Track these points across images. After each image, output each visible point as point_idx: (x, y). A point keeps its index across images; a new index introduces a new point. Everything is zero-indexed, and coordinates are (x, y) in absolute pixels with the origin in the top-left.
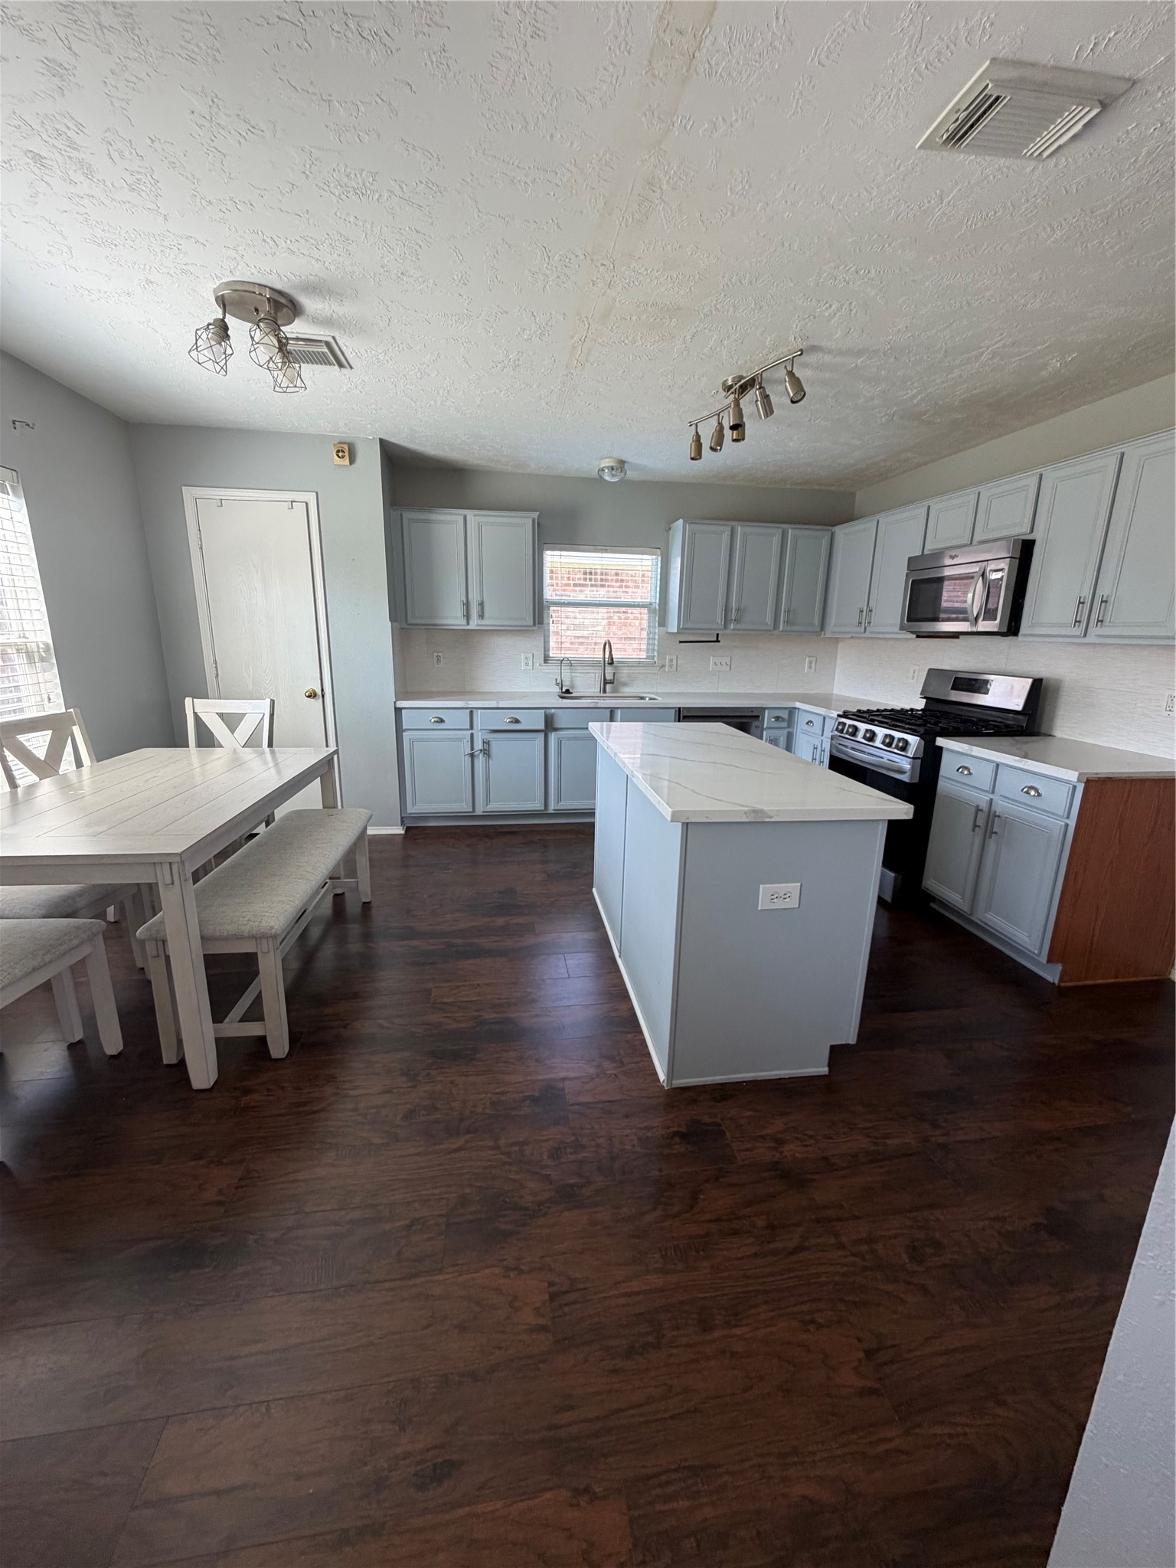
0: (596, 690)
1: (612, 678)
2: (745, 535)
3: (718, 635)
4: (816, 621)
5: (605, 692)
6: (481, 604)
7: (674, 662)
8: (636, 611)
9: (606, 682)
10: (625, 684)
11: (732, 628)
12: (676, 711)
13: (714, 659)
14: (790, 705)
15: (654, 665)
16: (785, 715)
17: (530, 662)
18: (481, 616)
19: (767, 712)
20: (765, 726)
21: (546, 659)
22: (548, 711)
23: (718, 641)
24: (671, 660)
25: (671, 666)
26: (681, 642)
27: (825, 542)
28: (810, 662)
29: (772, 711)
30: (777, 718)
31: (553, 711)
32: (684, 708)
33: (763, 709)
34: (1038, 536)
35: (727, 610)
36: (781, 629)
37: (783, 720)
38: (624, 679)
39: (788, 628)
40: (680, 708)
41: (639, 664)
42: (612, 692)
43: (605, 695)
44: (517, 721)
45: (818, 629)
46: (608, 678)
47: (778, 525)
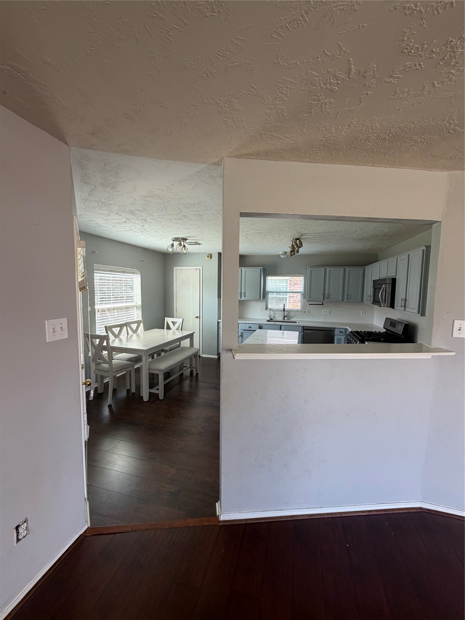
0: (281, 319)
1: (286, 315)
2: (330, 271)
3: (323, 302)
4: (360, 298)
5: (284, 319)
6: (245, 293)
7: (309, 311)
8: (295, 295)
9: (284, 317)
10: (292, 317)
11: (326, 300)
12: (302, 327)
13: (323, 310)
14: (345, 327)
15: (303, 311)
16: (343, 331)
17: (261, 309)
18: (245, 296)
19: (336, 329)
20: (336, 334)
21: (266, 308)
22: (260, 325)
23: (323, 304)
26: (309, 304)
27: (361, 272)
28: (363, 312)
29: (338, 329)
30: (340, 332)
31: (262, 325)
32: (305, 326)
34: (397, 277)
35: (324, 294)
36: (345, 301)
39: (348, 300)
41: (297, 311)
42: (288, 320)
43: (284, 321)
44: (250, 327)
47: (343, 267)
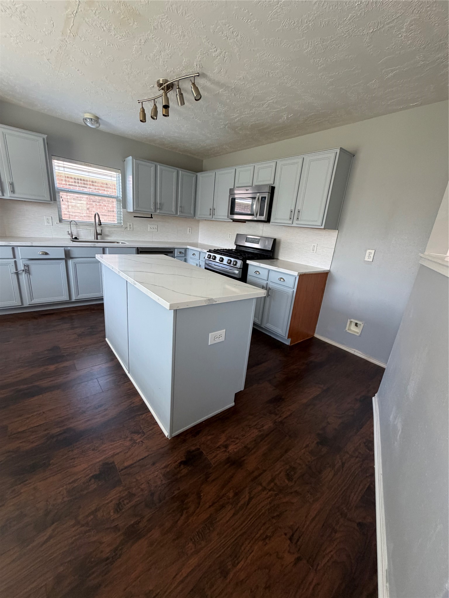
0: (92, 238)
1: (100, 232)
2: (161, 171)
3: (151, 215)
4: (192, 212)
5: (97, 239)
6: (12, 184)
7: (132, 226)
8: (111, 200)
9: (97, 234)
10: (108, 236)
11: (158, 212)
12: (136, 249)
13: (149, 226)
14: (185, 247)
15: (121, 227)
16: (183, 251)
17: (50, 221)
18: (13, 191)
19: (176, 250)
20: (176, 256)
21: (61, 220)
22: (66, 248)
23: (152, 218)
24: (130, 225)
25: (130, 228)
26: (134, 217)
27: (194, 178)
28: (190, 230)
29: (178, 249)
30: (180, 252)
31: (69, 248)
32: (139, 247)
33: (175, 248)
34: (276, 185)
35: (155, 203)
36: (179, 214)
37: (183, 253)
38: (107, 233)
39: (182, 214)
40: (138, 248)
41: (114, 226)
42: (102, 239)
43: (97, 241)
44: (46, 254)
45: (193, 216)
46: (98, 232)
47: (175, 168)
